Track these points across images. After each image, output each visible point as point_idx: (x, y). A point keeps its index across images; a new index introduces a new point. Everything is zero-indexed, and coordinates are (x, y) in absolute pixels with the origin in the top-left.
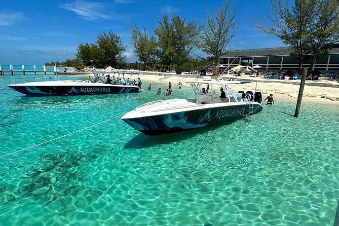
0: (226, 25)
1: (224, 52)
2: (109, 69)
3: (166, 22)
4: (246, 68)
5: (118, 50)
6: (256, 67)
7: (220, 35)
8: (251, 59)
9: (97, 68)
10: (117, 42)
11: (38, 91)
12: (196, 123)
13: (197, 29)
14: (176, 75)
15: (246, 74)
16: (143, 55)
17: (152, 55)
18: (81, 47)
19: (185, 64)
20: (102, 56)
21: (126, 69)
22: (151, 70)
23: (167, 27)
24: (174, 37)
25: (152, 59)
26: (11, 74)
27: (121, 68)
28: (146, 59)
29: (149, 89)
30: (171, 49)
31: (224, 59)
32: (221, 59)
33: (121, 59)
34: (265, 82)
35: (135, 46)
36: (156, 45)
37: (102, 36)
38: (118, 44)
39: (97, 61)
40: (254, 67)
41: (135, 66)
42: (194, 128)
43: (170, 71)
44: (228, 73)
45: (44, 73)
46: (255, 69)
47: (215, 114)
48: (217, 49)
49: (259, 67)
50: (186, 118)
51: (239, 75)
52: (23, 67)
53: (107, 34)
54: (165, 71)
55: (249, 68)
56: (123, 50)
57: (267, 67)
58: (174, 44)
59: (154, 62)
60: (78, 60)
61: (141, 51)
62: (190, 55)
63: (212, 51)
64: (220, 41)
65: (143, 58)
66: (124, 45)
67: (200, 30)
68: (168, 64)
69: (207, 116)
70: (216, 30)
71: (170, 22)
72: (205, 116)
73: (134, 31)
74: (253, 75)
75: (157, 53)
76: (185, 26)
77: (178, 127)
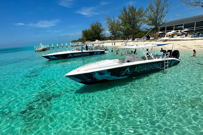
0: (162, 5)
1: (162, 24)
2: (97, 41)
3: (125, 10)
4: (178, 32)
5: (101, 31)
6: (185, 30)
7: (157, 13)
8: (182, 25)
9: (91, 41)
10: (100, 26)
11: (54, 57)
12: (119, 76)
13: (144, 12)
14: (131, 41)
15: (178, 35)
16: (113, 31)
17: (118, 31)
18: (83, 32)
19: (138, 34)
20: (93, 35)
21: (105, 40)
22: (119, 40)
23: (126, 13)
24: (130, 19)
25: (118, 33)
26: (53, 48)
27: (103, 40)
28: (115, 34)
29: (112, 51)
30: (128, 26)
31: (162, 28)
32: (160, 28)
33: (103, 35)
34: (191, 40)
35: (108, 27)
36: (120, 25)
37: (93, 24)
38: (101, 28)
39: (91, 37)
40: (184, 30)
41: (110, 38)
42: (118, 79)
43: (129, 39)
44: (166, 36)
45: (62, 47)
46: (184, 31)
47: (134, 70)
48: (156, 22)
49: (187, 30)
50: (110, 73)
51: (172, 37)
52: (57, 45)
53: (95, 23)
54: (126, 39)
55: (180, 32)
56: (103, 30)
57: (195, 30)
58: (130, 23)
59: (120, 35)
60: (83, 38)
61: (112, 30)
62: (140, 28)
63: (153, 24)
64: (158, 17)
65: (113, 33)
66: (104, 28)
67: (146, 12)
68: (128, 35)
69: (127, 71)
70: (155, 10)
71: (128, 10)
72: (126, 71)
73: (108, 19)
74: (183, 36)
75: (121, 30)
76: (137, 11)
77: (105, 79)
